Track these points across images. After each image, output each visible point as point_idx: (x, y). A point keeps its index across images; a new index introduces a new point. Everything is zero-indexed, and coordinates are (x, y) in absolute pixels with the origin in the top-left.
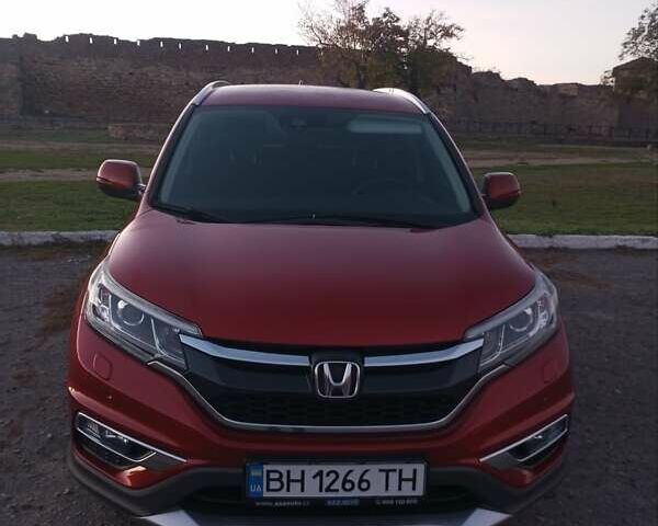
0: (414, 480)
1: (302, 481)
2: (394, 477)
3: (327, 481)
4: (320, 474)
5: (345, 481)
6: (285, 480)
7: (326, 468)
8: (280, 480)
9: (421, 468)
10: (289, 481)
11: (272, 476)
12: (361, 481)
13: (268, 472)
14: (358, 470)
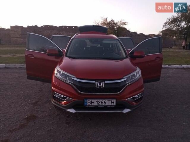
0: (114, 102)
1: (94, 103)
2: (110, 102)
3: (98, 103)
4: (97, 101)
5: (102, 103)
6: (91, 102)
7: (98, 100)
8: (90, 102)
9: (115, 100)
10: (92, 102)
12: (104, 102)
13: (88, 101)
14: (104, 100)
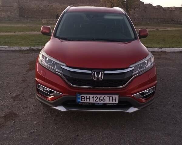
0: (116, 99)
2: (111, 98)
4: (94, 97)
5: (99, 99)
9: (117, 96)
10: (86, 99)
11: (83, 97)
12: (103, 99)
